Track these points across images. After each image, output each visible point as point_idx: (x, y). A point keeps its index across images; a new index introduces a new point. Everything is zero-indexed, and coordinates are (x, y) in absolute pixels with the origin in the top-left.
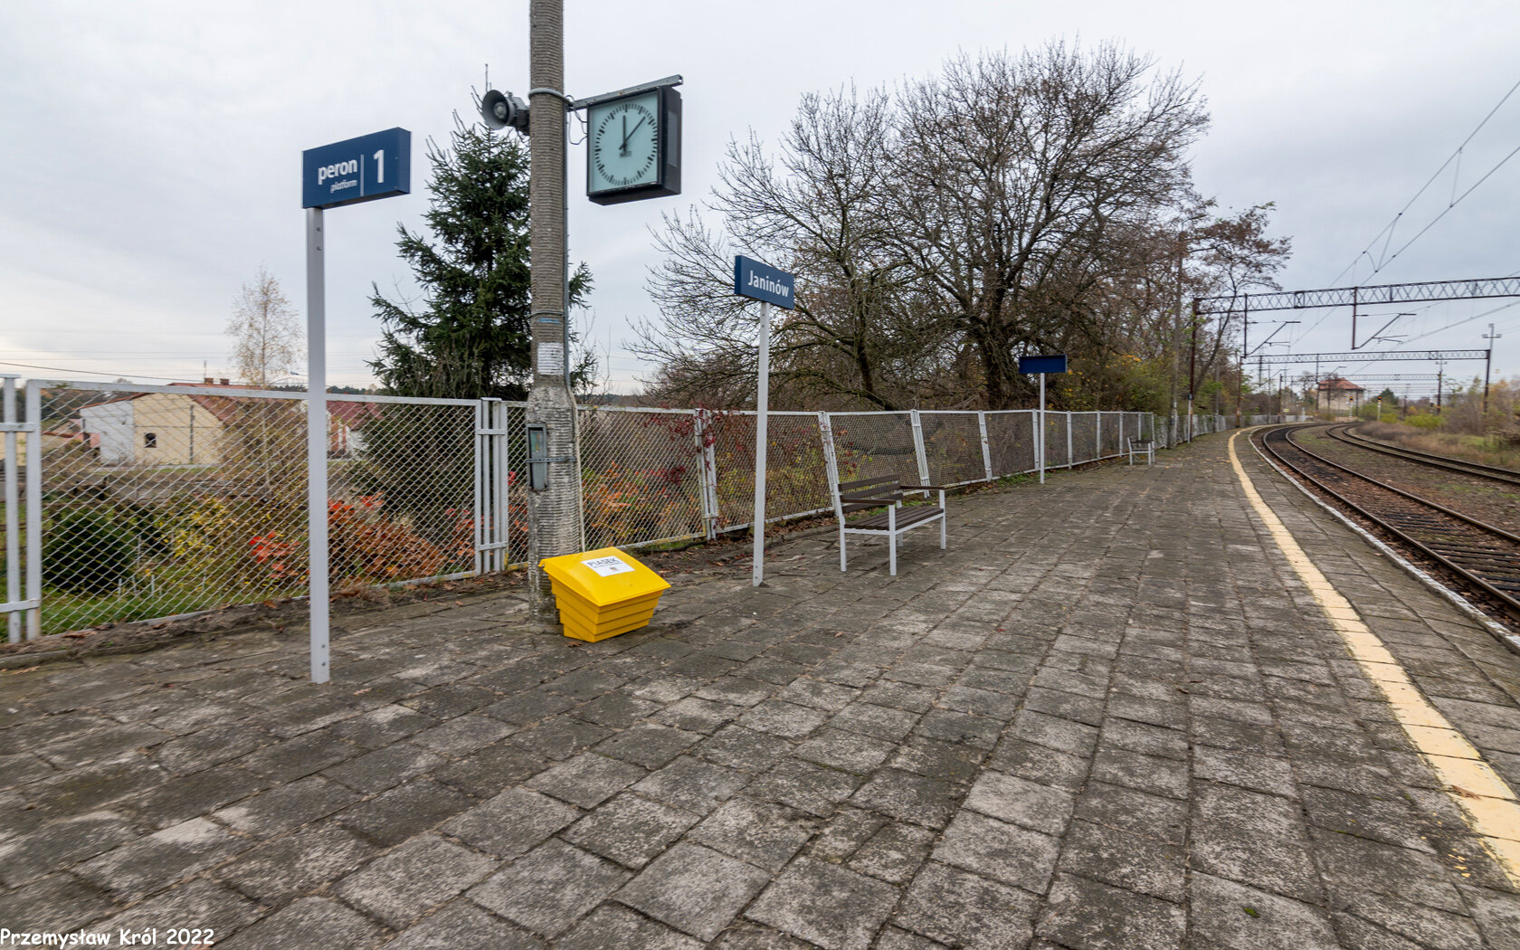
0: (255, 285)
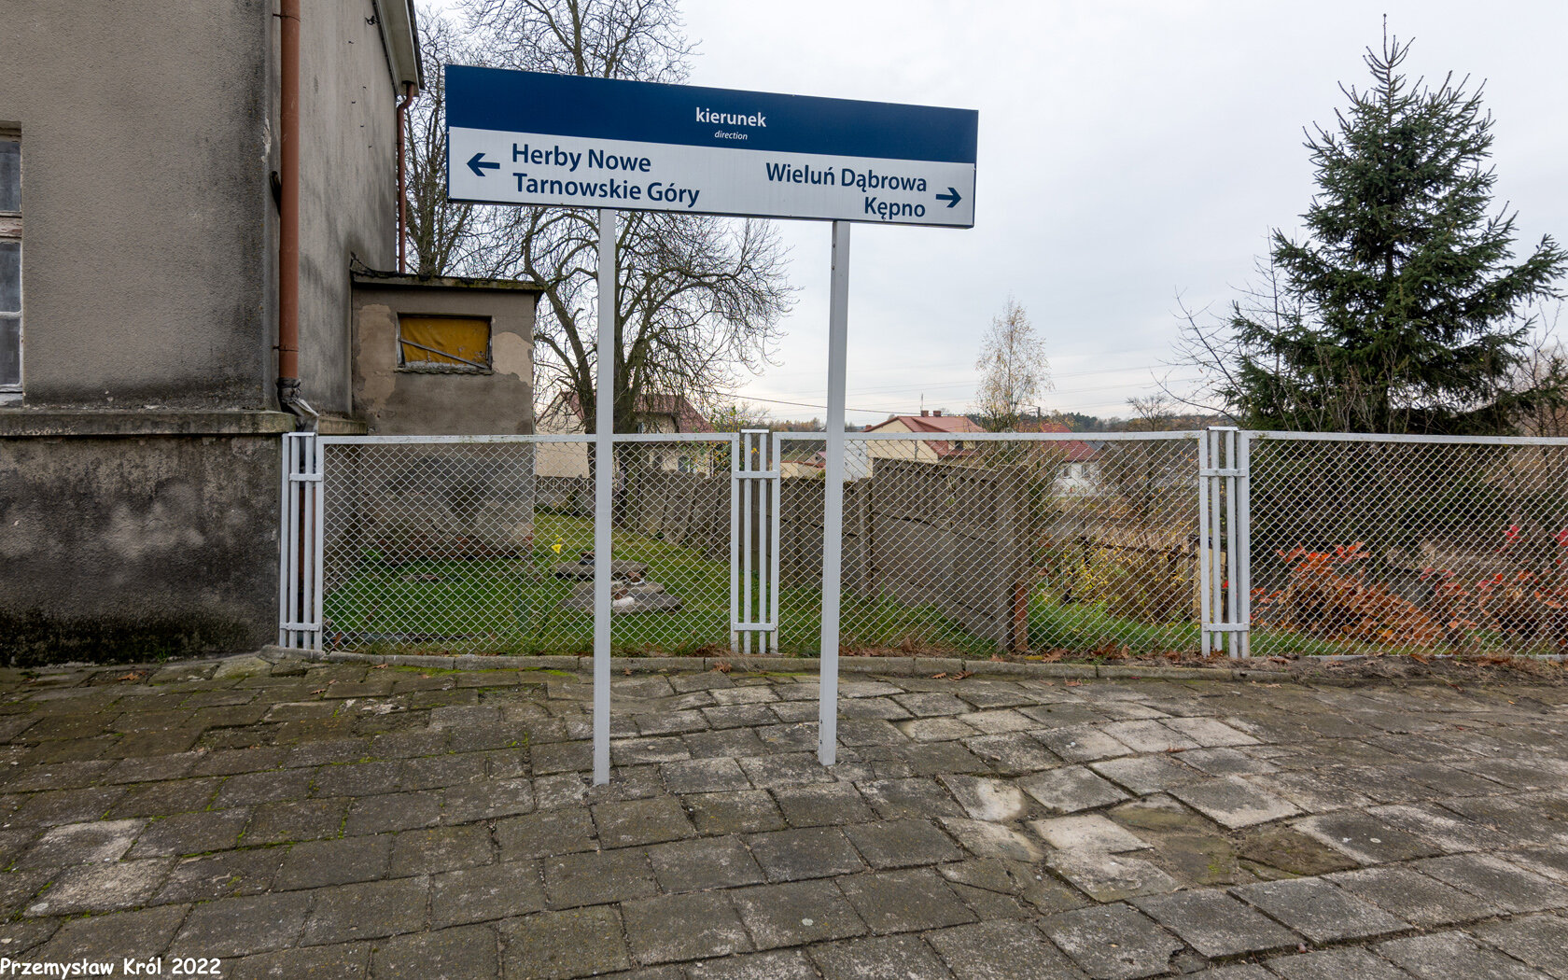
0: (1003, 317)
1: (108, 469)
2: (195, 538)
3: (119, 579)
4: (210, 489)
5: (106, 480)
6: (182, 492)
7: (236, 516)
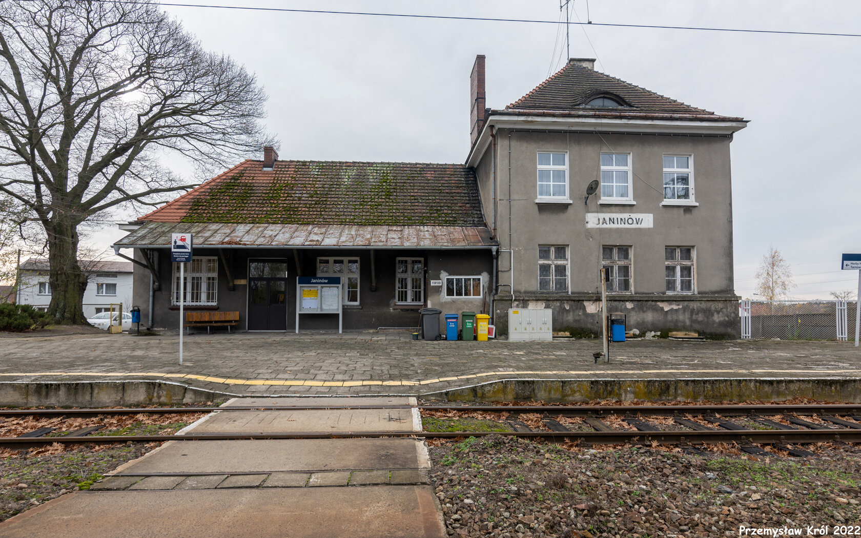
0: (768, 255)
1: (713, 306)
2: (727, 319)
3: (715, 325)
4: (729, 310)
5: (713, 308)
6: (724, 310)
7: (733, 315)
